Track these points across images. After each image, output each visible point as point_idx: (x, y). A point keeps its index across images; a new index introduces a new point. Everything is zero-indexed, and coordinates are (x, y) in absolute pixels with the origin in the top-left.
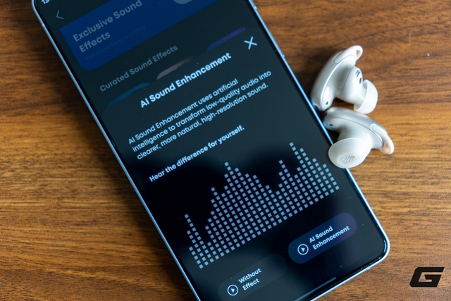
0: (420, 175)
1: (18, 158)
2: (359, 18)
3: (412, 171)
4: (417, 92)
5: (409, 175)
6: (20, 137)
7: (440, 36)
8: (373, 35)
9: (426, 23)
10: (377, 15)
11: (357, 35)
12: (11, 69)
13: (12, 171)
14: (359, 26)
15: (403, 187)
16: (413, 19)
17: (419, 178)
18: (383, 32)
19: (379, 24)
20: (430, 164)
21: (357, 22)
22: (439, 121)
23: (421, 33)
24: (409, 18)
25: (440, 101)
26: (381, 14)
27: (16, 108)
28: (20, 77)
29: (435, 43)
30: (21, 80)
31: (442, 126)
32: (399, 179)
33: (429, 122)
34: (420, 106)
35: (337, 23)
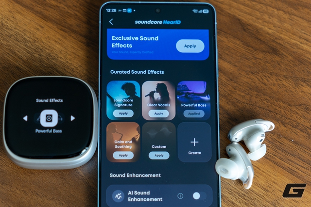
0: (247, 199)
1: (47, 51)
2: (268, 98)
3: (244, 193)
4: (274, 155)
5: (241, 195)
6: (56, 41)
7: (305, 135)
8: (270, 111)
9: (302, 123)
10: (279, 102)
11: (262, 106)
12: (75, 6)
13: (40, 55)
14: (266, 102)
15: (234, 199)
16: (297, 117)
17: (245, 199)
18: (277, 114)
19: (277, 108)
20: (256, 196)
21: (266, 99)
22: (276, 178)
23: (296, 127)
24: (295, 115)
25: (283, 168)
26: (282, 104)
27: (64, 27)
28: (77, 13)
29: (300, 137)
30: (76, 15)
31: (276, 181)
32: (235, 193)
33: (270, 174)
34: (271, 163)
35: (255, 93)
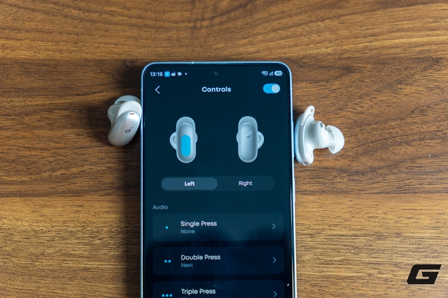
0: (424, 250)
1: (105, 229)
2: (375, 126)
3: (417, 246)
4: (421, 184)
5: (415, 250)
6: (107, 212)
7: (438, 141)
8: (386, 139)
9: (427, 130)
10: (389, 123)
11: (374, 139)
12: (102, 159)
13: (101, 239)
14: (375, 132)
15: (410, 259)
16: (417, 127)
17: (422, 252)
18: (394, 137)
19: (391, 131)
20: (431, 242)
21: (374, 129)
22: (438, 208)
23: (424, 139)
24: (414, 127)
25: (439, 192)
26: (393, 123)
27: (105, 190)
28: (108, 165)
29: (434, 147)
30: (110, 168)
31: (440, 212)
32: (407, 253)
33: (430, 208)
34: (424, 195)
35: (358, 129)
